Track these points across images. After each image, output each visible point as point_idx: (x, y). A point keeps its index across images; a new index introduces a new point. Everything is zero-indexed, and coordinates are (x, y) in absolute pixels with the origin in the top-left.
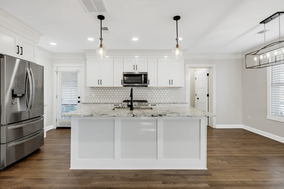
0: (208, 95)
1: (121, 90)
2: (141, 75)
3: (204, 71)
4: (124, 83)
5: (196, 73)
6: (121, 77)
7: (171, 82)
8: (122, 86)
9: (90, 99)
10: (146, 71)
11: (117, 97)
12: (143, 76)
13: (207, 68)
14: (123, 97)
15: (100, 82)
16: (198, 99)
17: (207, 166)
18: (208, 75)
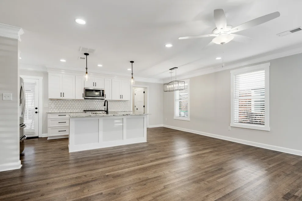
0: (144, 106)
1: (83, 102)
2: (100, 91)
3: (142, 90)
4: (86, 96)
5: (135, 90)
6: (82, 92)
7: (121, 97)
8: (83, 98)
9: (49, 110)
10: (103, 88)
11: (77, 107)
12: (101, 92)
13: (144, 88)
14: (82, 107)
15: (62, 94)
16: (137, 109)
17: (147, 140)
18: (144, 92)
